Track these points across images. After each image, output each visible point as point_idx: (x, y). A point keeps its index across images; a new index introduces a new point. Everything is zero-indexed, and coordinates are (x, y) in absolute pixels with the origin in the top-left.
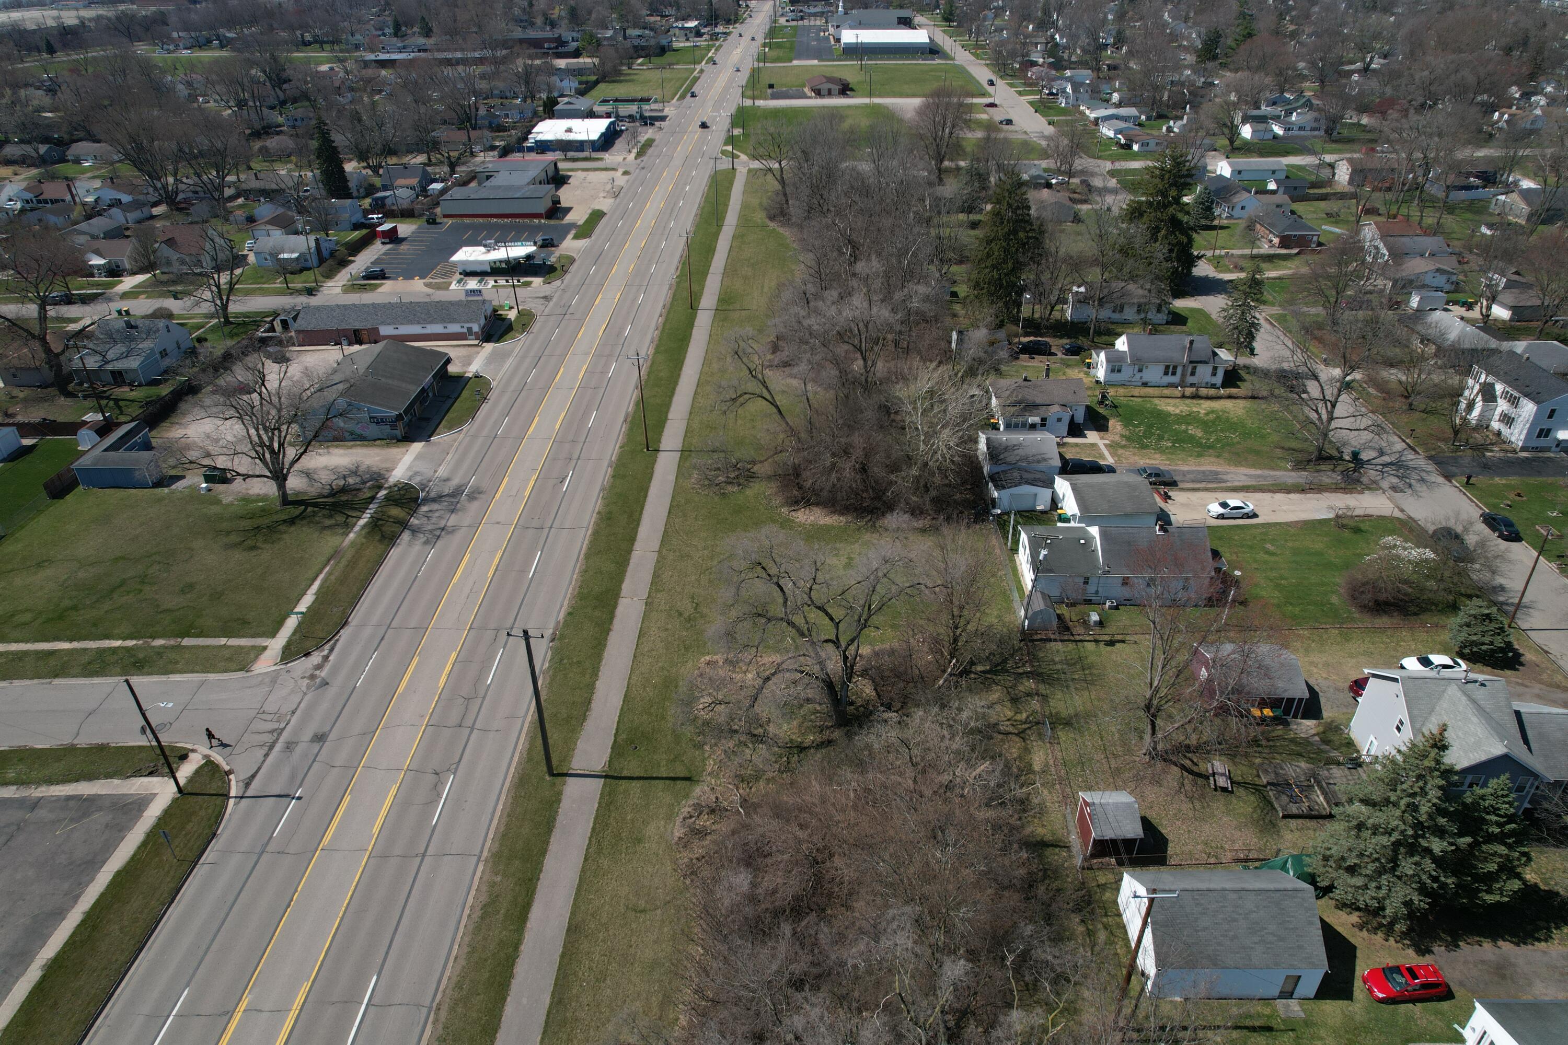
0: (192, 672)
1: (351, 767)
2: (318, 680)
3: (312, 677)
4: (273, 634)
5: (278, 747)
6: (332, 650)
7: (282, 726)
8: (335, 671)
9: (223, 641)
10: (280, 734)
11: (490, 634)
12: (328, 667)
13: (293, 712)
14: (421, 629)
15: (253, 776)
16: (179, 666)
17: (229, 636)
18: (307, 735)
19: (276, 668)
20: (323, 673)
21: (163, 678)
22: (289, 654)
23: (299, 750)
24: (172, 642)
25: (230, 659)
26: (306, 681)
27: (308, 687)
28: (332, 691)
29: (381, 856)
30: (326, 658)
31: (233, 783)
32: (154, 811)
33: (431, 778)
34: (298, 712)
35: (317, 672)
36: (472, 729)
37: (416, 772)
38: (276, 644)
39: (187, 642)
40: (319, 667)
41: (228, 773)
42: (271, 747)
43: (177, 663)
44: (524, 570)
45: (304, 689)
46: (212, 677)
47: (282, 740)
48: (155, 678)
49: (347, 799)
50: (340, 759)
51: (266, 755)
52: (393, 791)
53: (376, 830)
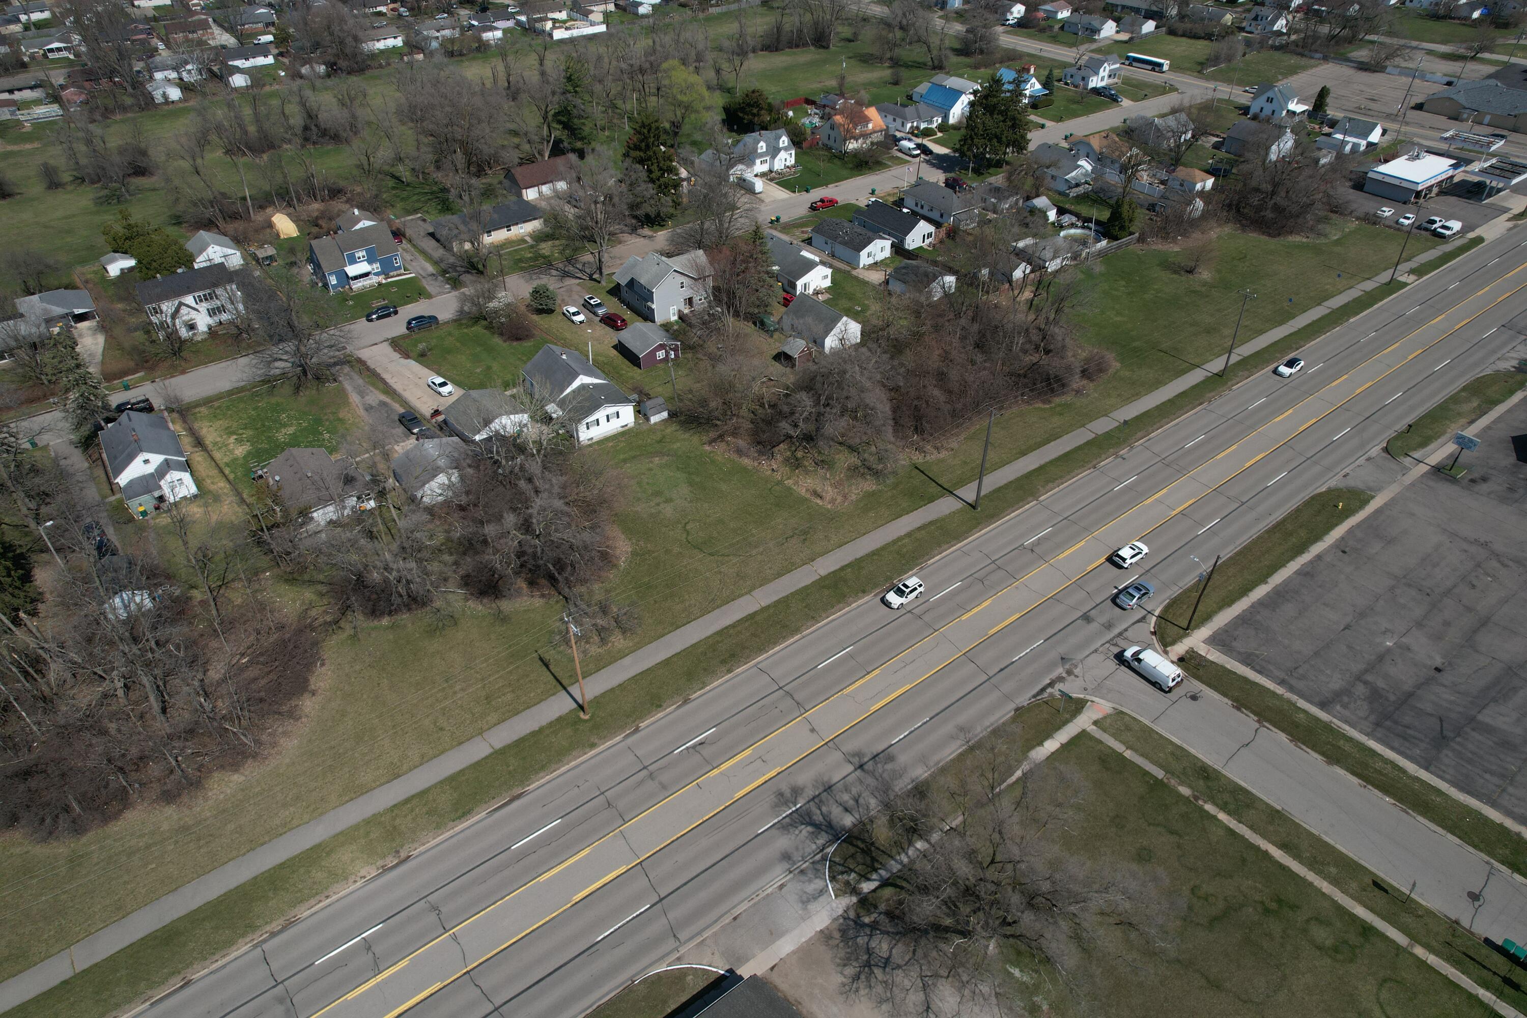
0: (1161, 736)
1: (1079, 584)
2: (1067, 666)
3: (1069, 673)
4: (1083, 734)
5: (1116, 631)
6: (1043, 690)
7: (1107, 645)
8: (1052, 666)
9: (1128, 754)
10: (1112, 640)
11: (926, 618)
12: (1054, 675)
13: (1096, 651)
14: (969, 657)
15: (1139, 621)
16: (1170, 748)
17: (1120, 756)
18: (1094, 626)
19: (1094, 699)
20: (1060, 671)
21: (1185, 746)
22: (1077, 706)
23: (1103, 619)
24: (1173, 782)
25: (1128, 728)
26: (1076, 671)
27: (1076, 666)
28: (1062, 650)
29: (1087, 530)
30: (1051, 684)
31: (1152, 625)
32: (1205, 632)
33: (1036, 549)
34: (1093, 648)
35: (1064, 675)
36: (994, 562)
37: (1042, 558)
38: (1083, 722)
39: (1160, 774)
40: (1060, 679)
41: (1154, 633)
42: (1120, 634)
43: (1172, 754)
44: (850, 656)
45: (1080, 666)
46: (1147, 722)
47: (1112, 635)
48: (1192, 751)
49: (1089, 568)
50: (1081, 595)
51: (1126, 630)
52: (1061, 556)
53: (1082, 543)
